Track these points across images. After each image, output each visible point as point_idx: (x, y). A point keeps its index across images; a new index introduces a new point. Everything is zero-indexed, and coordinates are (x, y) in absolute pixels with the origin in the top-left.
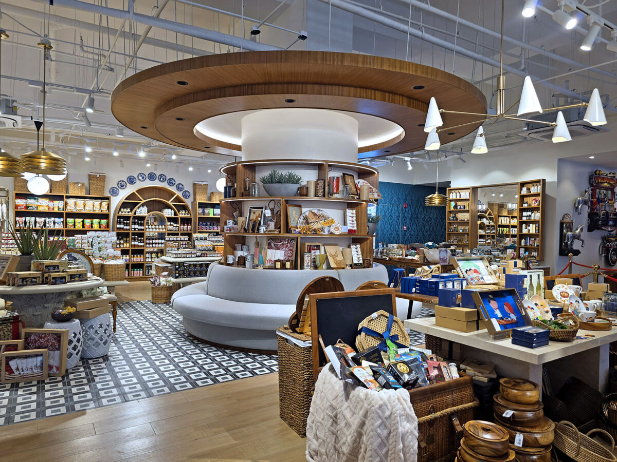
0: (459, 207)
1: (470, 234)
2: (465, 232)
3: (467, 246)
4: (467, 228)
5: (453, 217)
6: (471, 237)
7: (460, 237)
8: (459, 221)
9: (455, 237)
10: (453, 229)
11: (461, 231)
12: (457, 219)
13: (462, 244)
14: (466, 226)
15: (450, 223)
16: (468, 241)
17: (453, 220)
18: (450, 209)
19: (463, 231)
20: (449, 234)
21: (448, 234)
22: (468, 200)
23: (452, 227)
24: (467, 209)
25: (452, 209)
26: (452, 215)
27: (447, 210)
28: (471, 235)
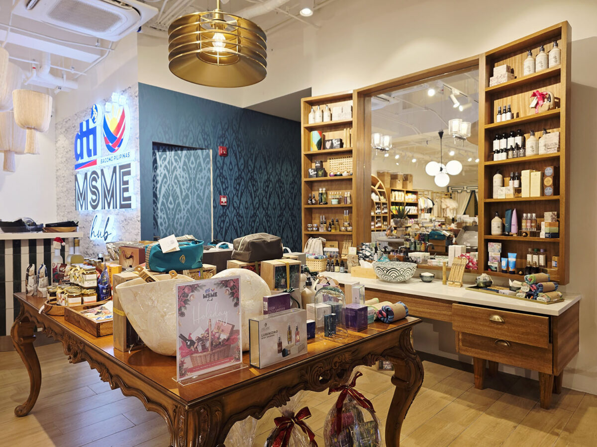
0: (328, 145)
1: (354, 210)
2: (342, 205)
3: (349, 237)
4: (347, 194)
5: (317, 170)
6: (358, 216)
7: (332, 217)
8: (328, 178)
9: (322, 218)
10: (317, 198)
11: (334, 202)
12: (325, 174)
13: (338, 232)
14: (346, 189)
15: (311, 184)
16: (350, 225)
17: (317, 175)
18: (309, 150)
19: (339, 202)
20: (310, 211)
21: (306, 209)
22: (348, 124)
23: (316, 194)
24: (346, 147)
25: (314, 149)
26: (314, 166)
27: (303, 153)
28: (358, 210)
